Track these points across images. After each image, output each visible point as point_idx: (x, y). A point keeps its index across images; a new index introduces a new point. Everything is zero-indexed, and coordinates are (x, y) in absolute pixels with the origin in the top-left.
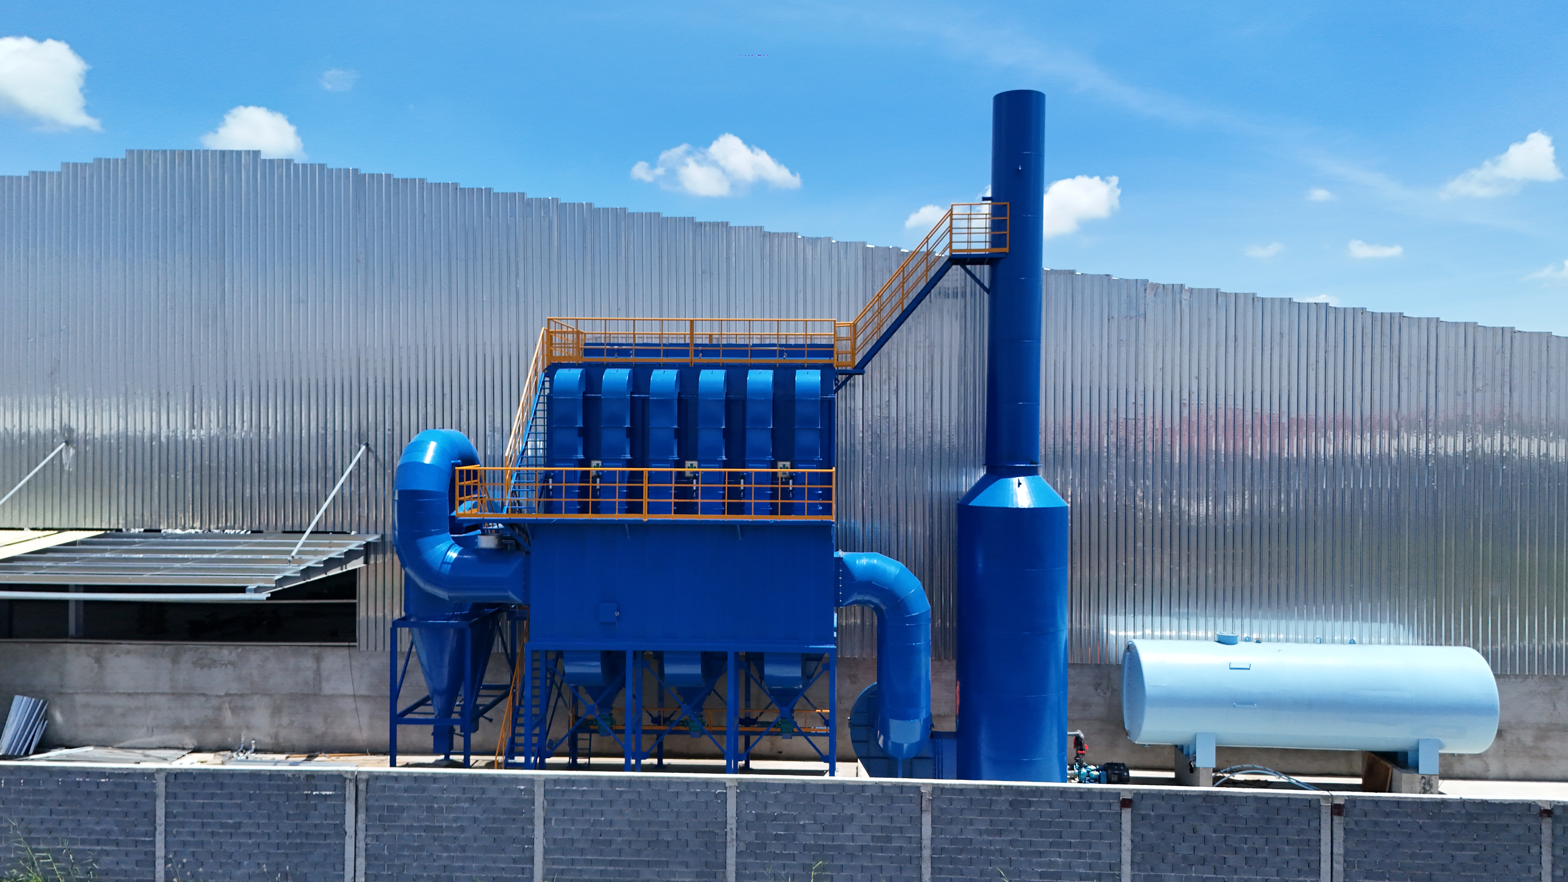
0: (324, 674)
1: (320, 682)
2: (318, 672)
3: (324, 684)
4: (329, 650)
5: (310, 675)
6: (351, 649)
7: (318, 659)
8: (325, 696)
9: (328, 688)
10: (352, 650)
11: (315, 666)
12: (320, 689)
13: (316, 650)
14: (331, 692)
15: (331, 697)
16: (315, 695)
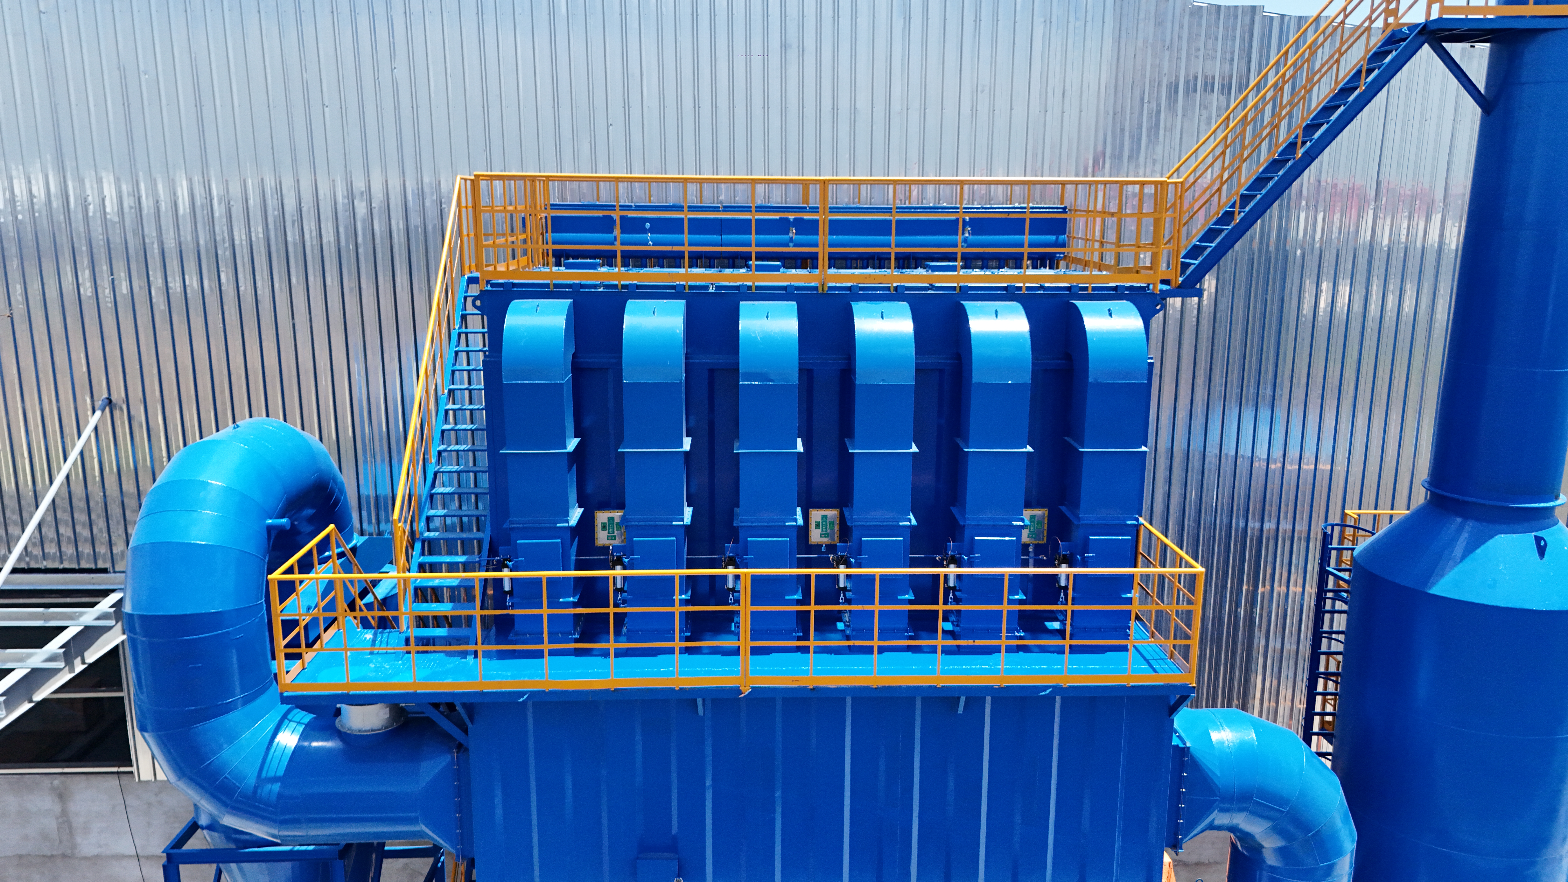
0: (78, 822)
1: (71, 834)
2: (65, 820)
3: (79, 839)
4: (82, 781)
5: (51, 824)
6: (123, 777)
7: (62, 796)
8: (85, 858)
9: (87, 846)
10: (125, 779)
11: (57, 808)
12: (74, 847)
13: (57, 781)
14: (95, 851)
15: (95, 859)
16: (64, 856)
